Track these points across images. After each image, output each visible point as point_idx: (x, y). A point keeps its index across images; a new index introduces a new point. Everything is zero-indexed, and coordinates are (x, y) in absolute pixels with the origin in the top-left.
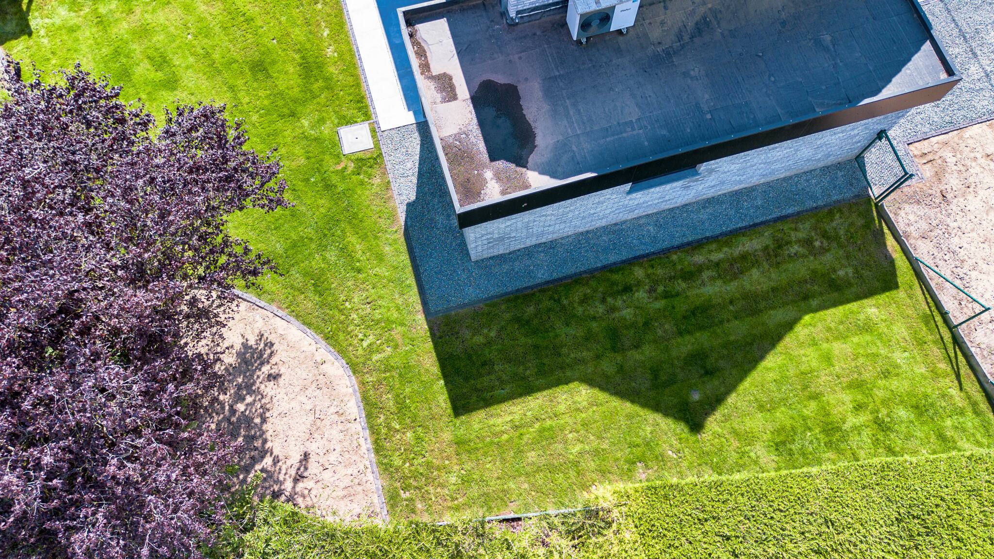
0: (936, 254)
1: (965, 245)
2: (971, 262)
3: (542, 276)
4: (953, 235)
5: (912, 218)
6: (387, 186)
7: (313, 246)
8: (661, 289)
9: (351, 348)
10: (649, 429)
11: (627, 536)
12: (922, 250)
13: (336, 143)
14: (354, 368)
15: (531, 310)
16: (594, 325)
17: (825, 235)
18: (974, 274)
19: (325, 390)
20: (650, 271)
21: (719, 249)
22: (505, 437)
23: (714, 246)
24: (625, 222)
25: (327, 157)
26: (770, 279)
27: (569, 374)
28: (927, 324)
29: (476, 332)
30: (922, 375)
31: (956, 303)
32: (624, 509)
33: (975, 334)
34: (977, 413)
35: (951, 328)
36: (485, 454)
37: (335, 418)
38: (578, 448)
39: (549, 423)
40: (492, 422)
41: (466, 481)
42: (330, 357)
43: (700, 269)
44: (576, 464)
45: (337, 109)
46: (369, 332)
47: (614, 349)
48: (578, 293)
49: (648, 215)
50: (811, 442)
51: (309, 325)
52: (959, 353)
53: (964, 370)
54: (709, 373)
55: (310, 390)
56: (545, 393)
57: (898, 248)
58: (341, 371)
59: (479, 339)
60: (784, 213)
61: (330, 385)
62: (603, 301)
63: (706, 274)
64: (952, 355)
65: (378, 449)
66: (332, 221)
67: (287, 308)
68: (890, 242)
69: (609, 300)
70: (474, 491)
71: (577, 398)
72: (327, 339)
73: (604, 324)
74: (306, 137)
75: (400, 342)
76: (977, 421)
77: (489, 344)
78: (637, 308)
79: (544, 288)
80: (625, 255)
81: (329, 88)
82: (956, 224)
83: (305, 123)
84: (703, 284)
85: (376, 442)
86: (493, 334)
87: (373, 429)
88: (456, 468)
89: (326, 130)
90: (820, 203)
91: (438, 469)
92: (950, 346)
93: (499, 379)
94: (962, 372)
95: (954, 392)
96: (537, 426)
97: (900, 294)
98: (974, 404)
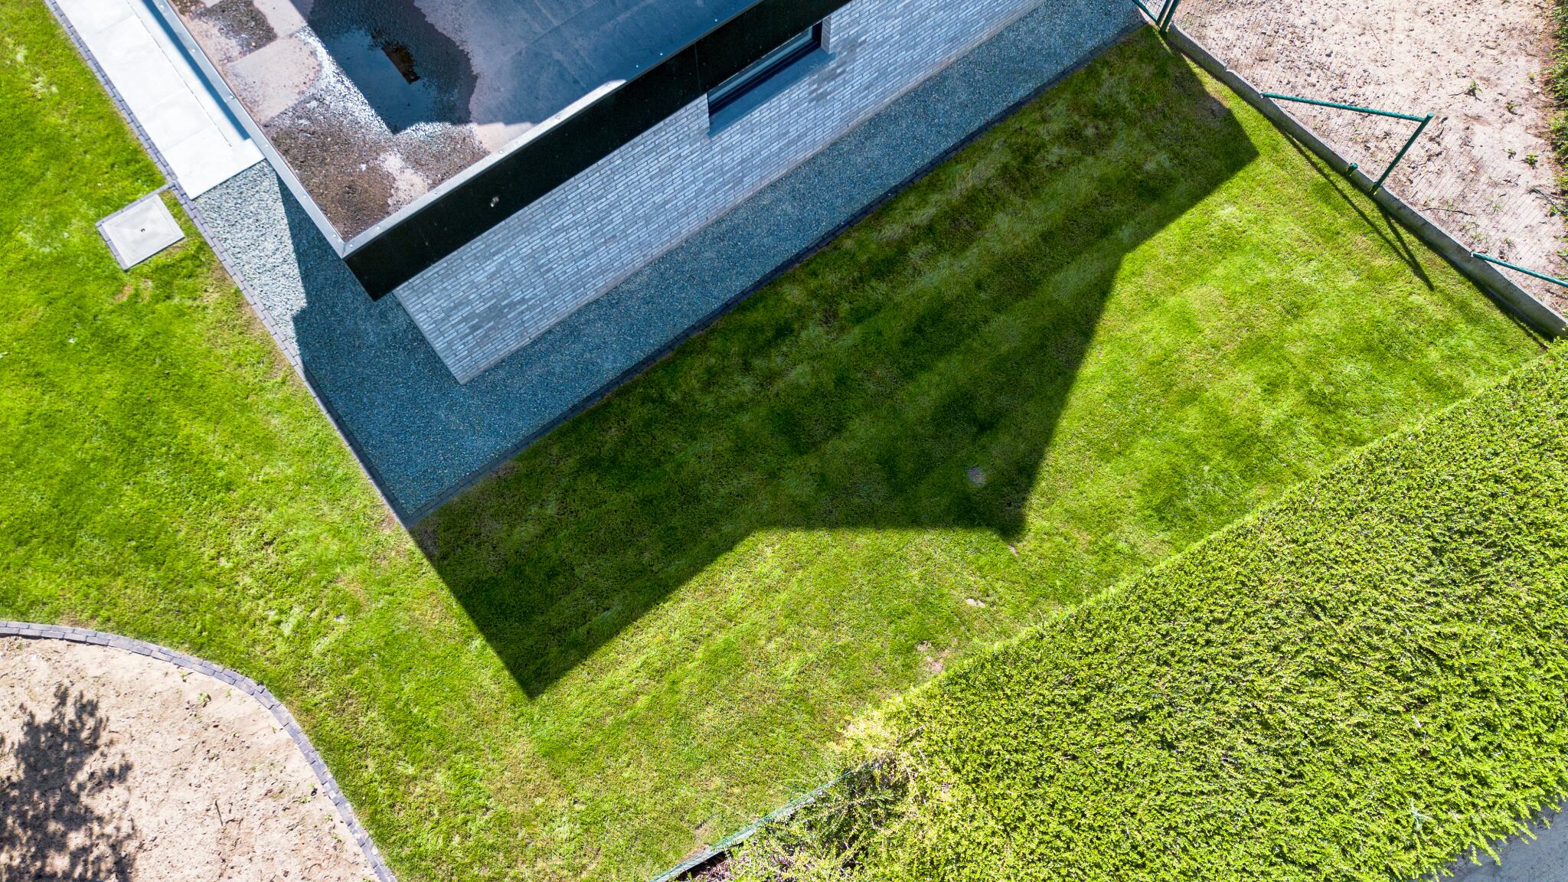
0: (1292, 80)
1: (1336, 49)
2: (1355, 73)
3: (611, 366)
4: (1309, 39)
5: (1230, 34)
6: (238, 300)
7: (112, 472)
8: (844, 308)
9: (259, 648)
10: (915, 573)
11: (946, 797)
12: (1267, 80)
13: (101, 255)
14: (278, 687)
15: (613, 434)
16: (745, 419)
17: (1097, 113)
18: (1369, 90)
19: (227, 756)
20: (813, 284)
21: (923, 202)
22: (643, 701)
23: (911, 200)
24: (735, 210)
25: (91, 288)
26: (1032, 221)
27: (727, 528)
28: (1327, 199)
29: (516, 516)
30: (1354, 290)
31: (1360, 148)
32: (920, 744)
33: (1411, 190)
34: (1474, 320)
35: (1370, 190)
36: (614, 753)
37: (269, 804)
38: (794, 663)
39: (720, 638)
40: (605, 682)
41: (591, 824)
42: (218, 684)
43: (902, 248)
44: (800, 697)
45: (86, 190)
46: (287, 601)
47: (799, 449)
48: (692, 373)
49: (773, 186)
50: (1216, 482)
51: (152, 635)
52: (1402, 231)
53: (1423, 255)
54: (986, 426)
55: (194, 769)
56: (693, 583)
57: (1227, 91)
58: (252, 704)
59: (526, 531)
60: (1012, 100)
61: (236, 743)
62: (747, 368)
63: (915, 254)
64: (1391, 236)
65: (383, 832)
66: (140, 409)
67: (92, 617)
68: (1211, 85)
69: (757, 362)
70: (615, 837)
71: (760, 569)
72: (198, 648)
73: (763, 411)
74: (36, 265)
75: (361, 596)
76: (1479, 334)
77: (549, 532)
78: (813, 358)
79: (625, 384)
80: (758, 271)
81: (56, 156)
82: (1305, 20)
83: (26, 237)
84: (918, 272)
85: (373, 821)
86: (551, 510)
87: (360, 797)
88: (561, 804)
89: (73, 236)
90: (1067, 62)
91: (525, 821)
92: (1382, 224)
93: (593, 592)
94: (1419, 259)
95: (1421, 298)
96: (699, 654)
97: (1263, 166)
98: (1463, 307)
